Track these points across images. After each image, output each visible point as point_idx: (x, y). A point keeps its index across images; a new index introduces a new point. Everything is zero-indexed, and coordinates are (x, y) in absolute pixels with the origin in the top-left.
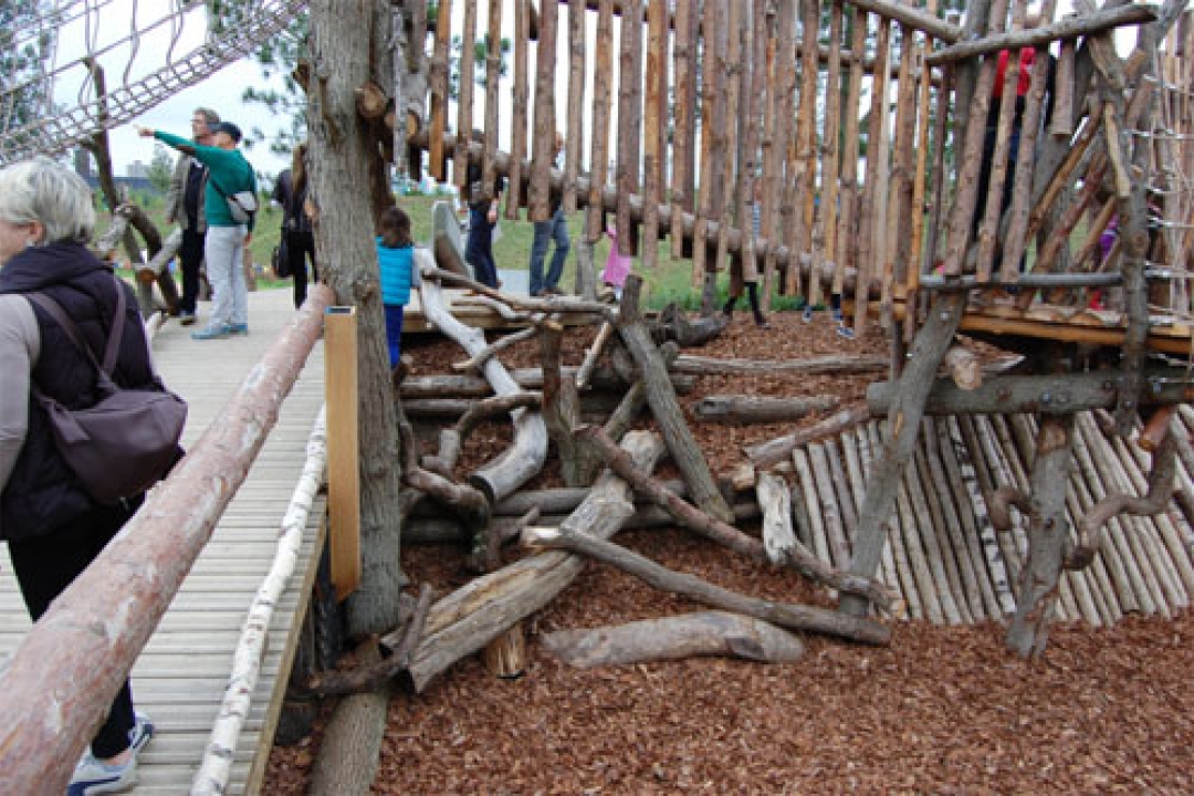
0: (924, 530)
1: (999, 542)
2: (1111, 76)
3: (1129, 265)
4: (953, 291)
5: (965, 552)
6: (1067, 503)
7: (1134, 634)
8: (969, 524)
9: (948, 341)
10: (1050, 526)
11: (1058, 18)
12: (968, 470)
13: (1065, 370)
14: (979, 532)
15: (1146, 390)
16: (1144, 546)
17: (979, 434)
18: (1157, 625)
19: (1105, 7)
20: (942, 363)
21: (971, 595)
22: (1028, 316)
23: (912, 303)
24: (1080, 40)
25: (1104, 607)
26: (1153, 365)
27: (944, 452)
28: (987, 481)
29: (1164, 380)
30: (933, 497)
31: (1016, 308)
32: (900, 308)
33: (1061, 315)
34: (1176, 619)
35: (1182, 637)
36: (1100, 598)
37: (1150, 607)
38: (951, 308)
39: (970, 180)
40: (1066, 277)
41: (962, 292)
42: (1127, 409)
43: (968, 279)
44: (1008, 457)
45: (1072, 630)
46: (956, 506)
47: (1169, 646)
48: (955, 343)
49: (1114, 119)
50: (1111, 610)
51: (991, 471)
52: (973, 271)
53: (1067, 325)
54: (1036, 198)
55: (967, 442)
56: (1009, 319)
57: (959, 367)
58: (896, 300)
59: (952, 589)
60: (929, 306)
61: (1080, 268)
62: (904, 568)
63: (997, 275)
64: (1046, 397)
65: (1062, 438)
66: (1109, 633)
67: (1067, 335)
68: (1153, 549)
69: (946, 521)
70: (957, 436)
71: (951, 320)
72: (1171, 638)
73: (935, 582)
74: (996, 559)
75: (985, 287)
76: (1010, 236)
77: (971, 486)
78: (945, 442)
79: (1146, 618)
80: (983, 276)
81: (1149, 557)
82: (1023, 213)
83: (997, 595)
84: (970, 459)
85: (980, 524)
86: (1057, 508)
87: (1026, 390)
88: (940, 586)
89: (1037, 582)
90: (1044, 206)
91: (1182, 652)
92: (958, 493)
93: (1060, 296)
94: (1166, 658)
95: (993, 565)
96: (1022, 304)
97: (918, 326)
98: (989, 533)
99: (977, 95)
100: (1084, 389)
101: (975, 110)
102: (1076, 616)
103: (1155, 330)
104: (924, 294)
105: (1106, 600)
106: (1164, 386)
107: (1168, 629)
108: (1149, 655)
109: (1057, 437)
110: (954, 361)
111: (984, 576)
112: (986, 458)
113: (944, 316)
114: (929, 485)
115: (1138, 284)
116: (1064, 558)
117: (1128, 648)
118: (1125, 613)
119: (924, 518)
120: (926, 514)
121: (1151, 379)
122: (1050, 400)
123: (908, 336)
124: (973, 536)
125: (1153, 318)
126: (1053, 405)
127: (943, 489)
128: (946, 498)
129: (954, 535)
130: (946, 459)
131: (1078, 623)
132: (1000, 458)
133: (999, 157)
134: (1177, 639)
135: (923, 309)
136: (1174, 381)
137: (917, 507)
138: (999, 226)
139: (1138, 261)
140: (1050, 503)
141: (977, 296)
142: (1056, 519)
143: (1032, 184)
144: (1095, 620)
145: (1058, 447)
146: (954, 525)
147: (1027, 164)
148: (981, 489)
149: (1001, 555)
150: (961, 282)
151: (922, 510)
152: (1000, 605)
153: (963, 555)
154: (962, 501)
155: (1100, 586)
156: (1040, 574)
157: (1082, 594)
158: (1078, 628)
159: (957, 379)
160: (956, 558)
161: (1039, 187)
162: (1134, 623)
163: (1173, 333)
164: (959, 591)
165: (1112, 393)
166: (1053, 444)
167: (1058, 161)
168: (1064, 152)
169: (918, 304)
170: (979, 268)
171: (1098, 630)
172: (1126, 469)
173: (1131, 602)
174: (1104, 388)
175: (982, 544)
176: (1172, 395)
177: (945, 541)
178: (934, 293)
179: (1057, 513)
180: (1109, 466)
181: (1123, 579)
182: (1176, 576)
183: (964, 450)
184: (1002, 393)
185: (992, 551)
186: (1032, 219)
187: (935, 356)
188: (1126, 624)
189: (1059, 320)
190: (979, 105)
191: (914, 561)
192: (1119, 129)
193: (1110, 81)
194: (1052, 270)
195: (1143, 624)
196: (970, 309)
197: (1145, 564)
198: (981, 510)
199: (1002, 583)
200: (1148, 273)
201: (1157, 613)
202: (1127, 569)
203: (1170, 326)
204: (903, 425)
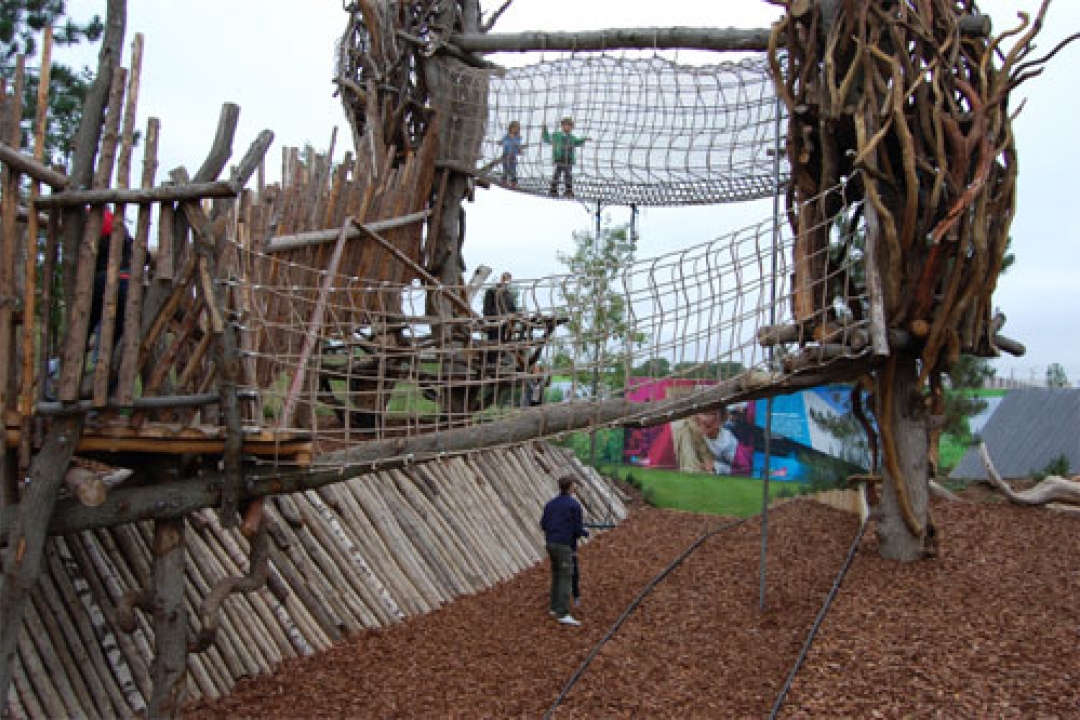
0: (44, 651)
1: (120, 645)
2: (204, 235)
3: (225, 386)
4: (72, 415)
5: (89, 664)
6: (187, 593)
7: (248, 695)
8: (89, 635)
9: (67, 464)
10: (174, 618)
11: (157, 183)
12: (81, 584)
13: (173, 478)
14: (100, 641)
15: (243, 488)
16: (242, 619)
17: (87, 548)
18: (263, 683)
19: (196, 180)
20: (64, 484)
21: (101, 703)
22: (143, 434)
23: (26, 429)
24: (176, 204)
25: (219, 680)
26: (247, 466)
27: (55, 570)
28: (101, 592)
29: (256, 477)
30: (49, 616)
31: (130, 428)
32: (13, 435)
33: (169, 430)
34: (276, 674)
35: (285, 686)
36: (215, 672)
37: (255, 669)
38: (69, 432)
39: (83, 314)
40: (173, 398)
41: (80, 415)
42: (229, 504)
43: (86, 404)
44: (117, 566)
45: (198, 708)
46: (75, 622)
47: (277, 696)
48: (73, 465)
49: (208, 270)
50: (225, 680)
51: (104, 582)
52: (90, 396)
53: (177, 440)
54: (145, 331)
55: (76, 558)
56: (124, 438)
57: (84, 486)
58: (9, 428)
59: (81, 703)
60: (45, 431)
61: (183, 391)
62: (29, 696)
63: (113, 400)
64: (161, 503)
65: (176, 537)
66: (229, 701)
67: (176, 447)
68: (249, 620)
69: (66, 639)
70: (66, 553)
71: (69, 443)
72: (276, 689)
73: (63, 701)
74: (120, 663)
75: (101, 410)
76: (124, 365)
77: (87, 599)
78: (55, 561)
79: (255, 679)
80: (100, 400)
81: (248, 627)
82: (135, 345)
83: (125, 696)
84: (82, 573)
85: (100, 632)
86: (178, 601)
87: (142, 500)
88: (69, 703)
89: (168, 671)
90: (152, 338)
91: (287, 699)
92: (74, 608)
93: (168, 415)
94: (277, 707)
95: (116, 669)
96: (135, 424)
97: (34, 451)
98: (109, 640)
99: (87, 238)
100: (192, 492)
101: (85, 252)
102: (198, 695)
103: (249, 438)
104: (39, 420)
105: (220, 672)
106: (256, 482)
107: (272, 682)
108: (263, 709)
109: (172, 538)
110: (77, 481)
111: (111, 681)
112: (96, 569)
113: (63, 439)
114: (44, 606)
115: (232, 402)
116: (188, 644)
117: (247, 708)
118: (236, 680)
119: (44, 641)
120: (45, 635)
121: (247, 477)
122: (165, 507)
123: (24, 462)
124: (95, 646)
125: (245, 428)
126: (168, 510)
127: (59, 607)
128: (63, 615)
129: (75, 650)
130: (59, 578)
131: (202, 699)
132: (109, 566)
133: (110, 296)
134: (281, 690)
135: (39, 433)
136: (263, 477)
137: (35, 631)
138: (112, 357)
139: (232, 383)
140: (172, 598)
141: (94, 418)
142: (179, 611)
143: (141, 321)
144: (214, 693)
145: (174, 547)
146: (75, 639)
147: (136, 303)
148: (96, 600)
149: (125, 658)
150: (79, 407)
151: (40, 633)
152: (130, 705)
153: (88, 668)
154: (78, 615)
155: (213, 662)
156: (170, 664)
157: (200, 673)
158: (203, 704)
159: (82, 497)
160: (81, 673)
161: (147, 322)
162: (246, 686)
163: (262, 439)
164: (89, 703)
165: (216, 494)
166: (170, 545)
167: (162, 300)
168: (166, 294)
169: (33, 431)
170: (96, 393)
171: (218, 701)
172: (219, 558)
173: (240, 669)
174: (209, 490)
175: (104, 651)
176: (263, 488)
177: (68, 658)
178: (50, 419)
179: (178, 606)
180: (204, 556)
181: (231, 651)
182: (270, 638)
183: (75, 565)
184: (121, 505)
185: (114, 656)
186: (143, 349)
187: (55, 478)
188: (240, 689)
189: (169, 435)
190: (89, 248)
191: (39, 686)
192: (212, 278)
193: (204, 240)
194: (159, 393)
195: (253, 685)
196: (87, 431)
197: (246, 635)
198: (99, 620)
199: (128, 684)
200: (239, 393)
201: (262, 672)
202: (232, 642)
203: (259, 434)
204: (26, 551)
